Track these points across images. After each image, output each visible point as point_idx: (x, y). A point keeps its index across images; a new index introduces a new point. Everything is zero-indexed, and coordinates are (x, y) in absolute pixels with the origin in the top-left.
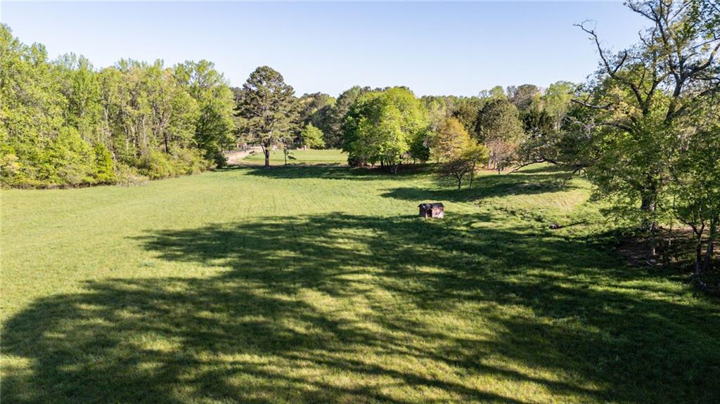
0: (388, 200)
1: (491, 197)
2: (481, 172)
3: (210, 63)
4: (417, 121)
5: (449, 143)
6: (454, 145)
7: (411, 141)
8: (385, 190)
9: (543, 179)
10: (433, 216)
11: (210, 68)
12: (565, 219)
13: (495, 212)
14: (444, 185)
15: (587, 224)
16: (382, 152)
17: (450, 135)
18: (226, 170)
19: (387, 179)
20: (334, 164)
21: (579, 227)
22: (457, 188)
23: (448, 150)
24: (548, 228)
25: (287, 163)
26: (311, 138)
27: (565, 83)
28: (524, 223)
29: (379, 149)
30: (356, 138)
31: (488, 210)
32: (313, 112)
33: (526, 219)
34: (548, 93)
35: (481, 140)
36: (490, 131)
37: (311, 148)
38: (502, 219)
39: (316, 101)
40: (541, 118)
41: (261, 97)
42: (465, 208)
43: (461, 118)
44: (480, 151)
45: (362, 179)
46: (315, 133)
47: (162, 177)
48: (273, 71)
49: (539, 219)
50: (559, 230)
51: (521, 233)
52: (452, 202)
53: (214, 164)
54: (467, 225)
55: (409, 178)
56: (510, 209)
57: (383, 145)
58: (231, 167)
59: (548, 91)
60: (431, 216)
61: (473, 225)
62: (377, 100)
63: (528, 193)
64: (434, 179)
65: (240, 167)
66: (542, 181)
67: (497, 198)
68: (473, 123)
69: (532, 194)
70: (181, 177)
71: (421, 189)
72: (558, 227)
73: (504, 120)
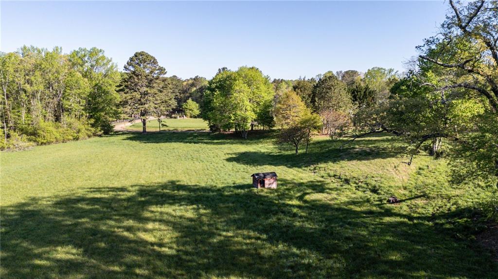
0: (230, 165)
1: (325, 162)
2: (316, 137)
3: (101, 51)
4: (263, 94)
5: (288, 112)
6: (293, 114)
7: (258, 111)
8: (231, 154)
9: (372, 144)
10: (266, 186)
11: (101, 55)
12: (402, 192)
13: (328, 181)
14: (284, 149)
15: (428, 198)
16: (233, 120)
17: (289, 106)
18: (112, 135)
19: (236, 143)
20: (200, 130)
21: (420, 202)
22: (294, 152)
23: (287, 118)
24: (385, 202)
25: (161, 129)
26: (190, 110)
27: (379, 68)
28: (360, 194)
29: (230, 118)
30: (213, 109)
31: (323, 177)
32: (193, 91)
33: (360, 189)
34: (367, 76)
35: (316, 110)
36: (324, 102)
37: (191, 117)
38: (337, 189)
39: (195, 82)
40: (365, 92)
41: (137, 76)
42: (301, 175)
43: (299, 91)
44: (314, 119)
45: (217, 143)
46: (194, 106)
47: (49, 143)
48: (149, 55)
49: (374, 190)
50: (398, 205)
51: (358, 209)
52: (289, 167)
53: (100, 131)
54: (300, 198)
55: (256, 143)
56: (343, 177)
57: (234, 114)
58: (117, 133)
59: (366, 75)
60: (264, 186)
61: (307, 197)
62: (229, 77)
63: (360, 159)
64: (275, 143)
65: (124, 133)
66: (370, 146)
67: (331, 163)
68: (309, 95)
69: (364, 160)
70: (68, 143)
71: (264, 153)
72: (396, 201)
73: (335, 93)
